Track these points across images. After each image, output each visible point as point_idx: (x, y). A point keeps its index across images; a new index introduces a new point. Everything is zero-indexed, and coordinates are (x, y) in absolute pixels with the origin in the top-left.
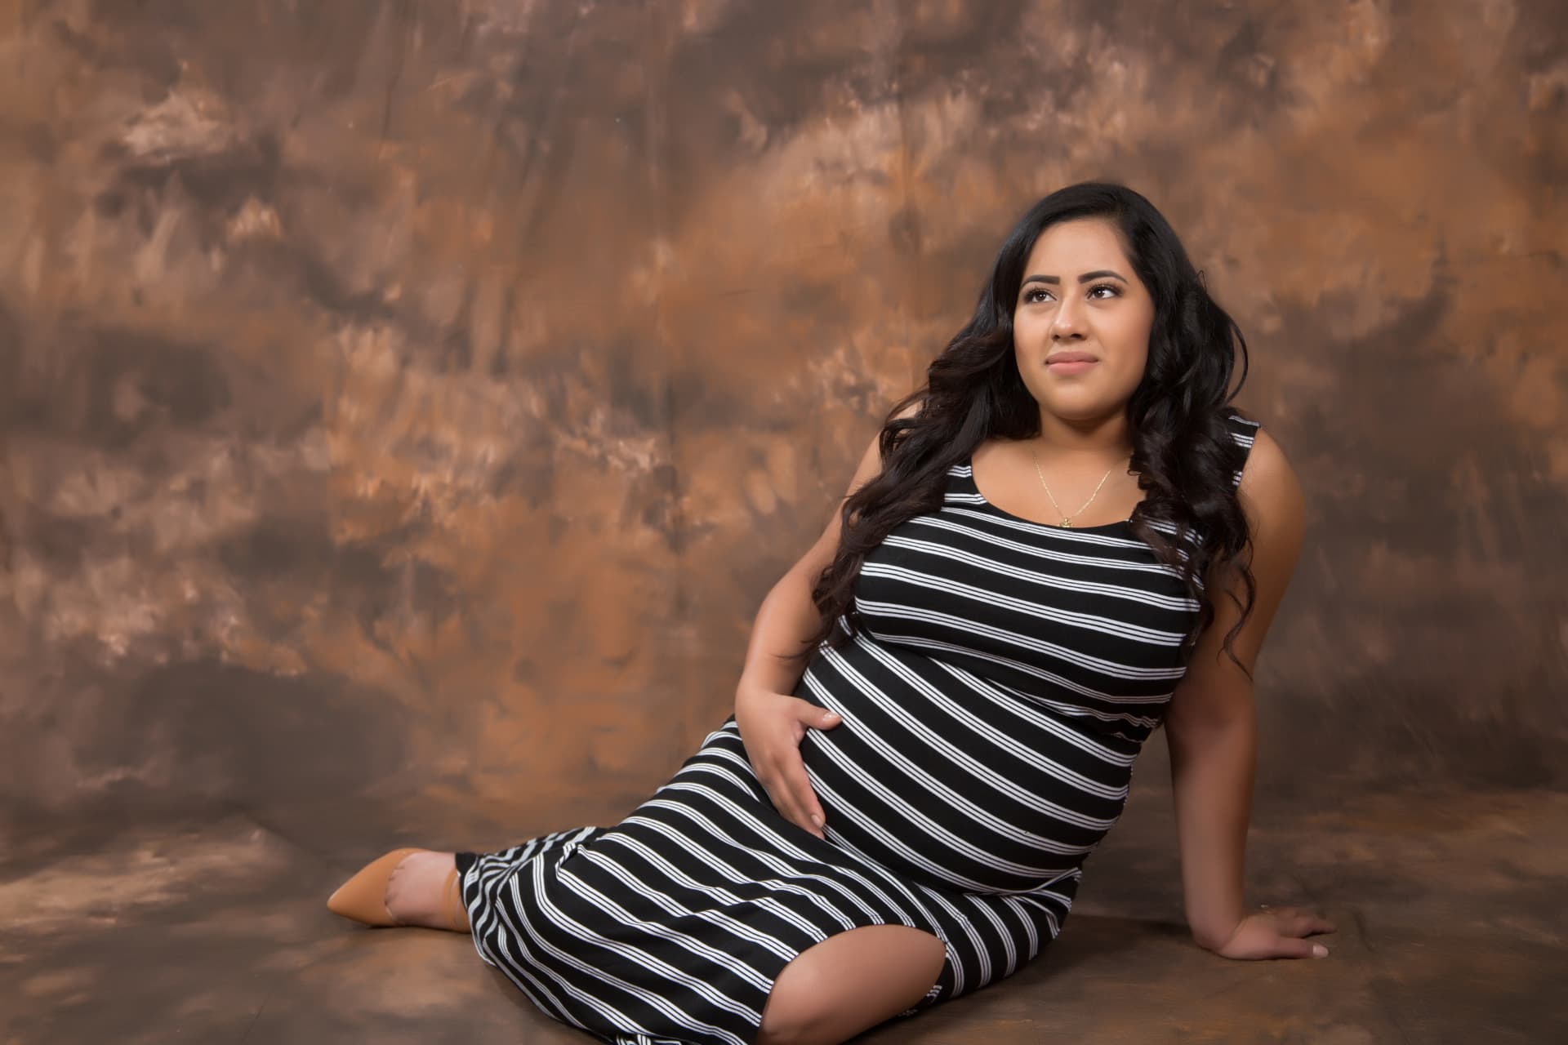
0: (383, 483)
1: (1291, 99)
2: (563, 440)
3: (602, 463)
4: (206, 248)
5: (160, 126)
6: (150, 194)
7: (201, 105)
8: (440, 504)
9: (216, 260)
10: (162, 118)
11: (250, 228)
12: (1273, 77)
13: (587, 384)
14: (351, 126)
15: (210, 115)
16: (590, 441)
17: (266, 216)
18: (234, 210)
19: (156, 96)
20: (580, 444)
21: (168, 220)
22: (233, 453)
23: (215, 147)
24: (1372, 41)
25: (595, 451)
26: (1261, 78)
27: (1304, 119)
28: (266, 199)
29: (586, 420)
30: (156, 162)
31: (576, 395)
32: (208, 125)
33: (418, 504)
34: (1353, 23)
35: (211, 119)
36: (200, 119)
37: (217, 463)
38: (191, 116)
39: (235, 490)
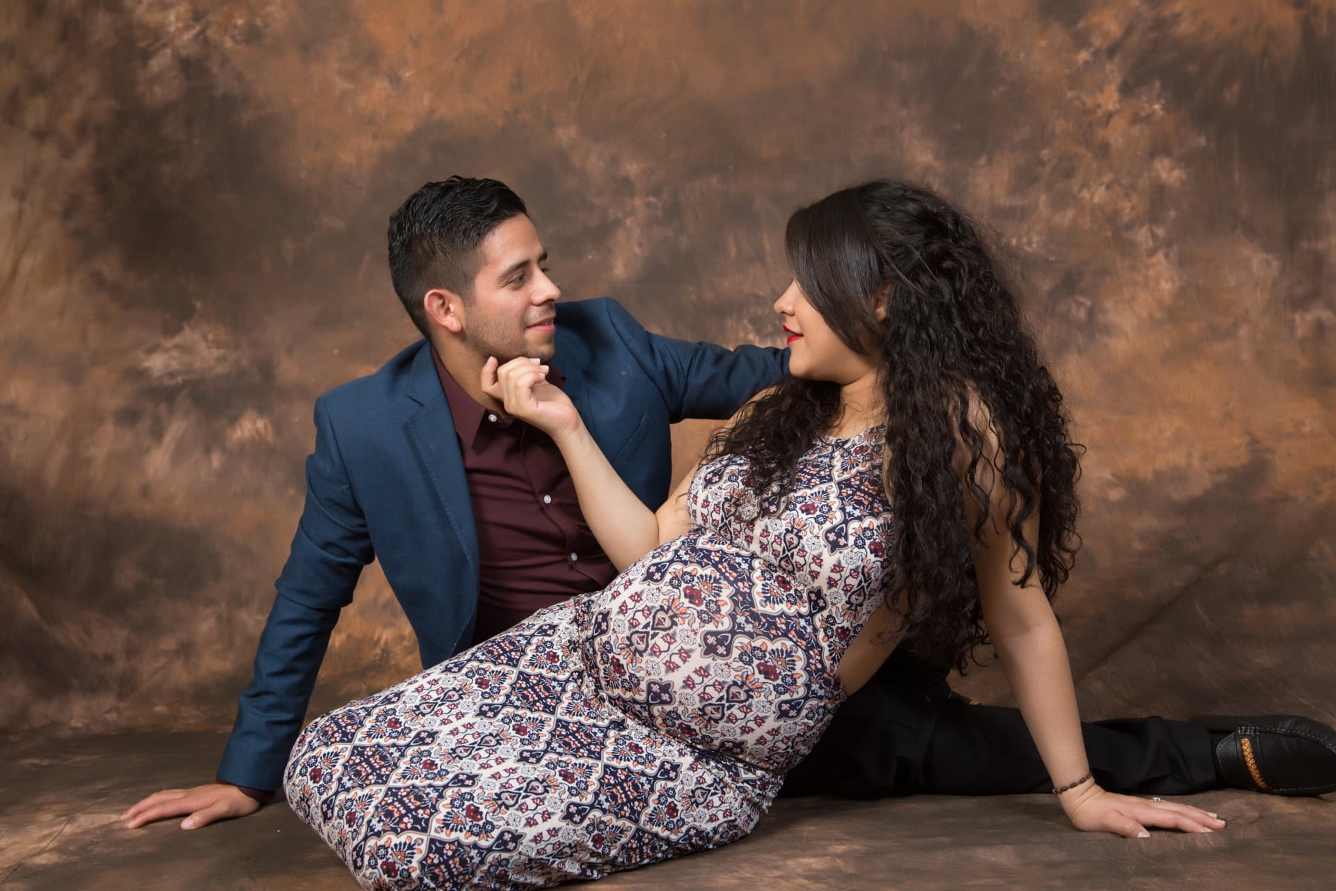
0: (349, 636)
1: (1107, 330)
4: (208, 451)
5: (175, 353)
6: (163, 407)
7: (210, 337)
8: (397, 650)
9: (216, 460)
10: (176, 347)
11: (247, 434)
12: (1091, 313)
14: (336, 352)
15: (218, 344)
17: (260, 424)
18: (234, 420)
19: (172, 330)
21: (176, 428)
22: (219, 618)
23: (221, 369)
24: (1166, 286)
26: (1082, 314)
27: (1119, 346)
28: (262, 411)
30: (168, 382)
32: (216, 353)
33: (378, 651)
34: (1151, 272)
35: (218, 347)
36: (209, 348)
37: (205, 626)
38: (202, 345)
39: (218, 647)
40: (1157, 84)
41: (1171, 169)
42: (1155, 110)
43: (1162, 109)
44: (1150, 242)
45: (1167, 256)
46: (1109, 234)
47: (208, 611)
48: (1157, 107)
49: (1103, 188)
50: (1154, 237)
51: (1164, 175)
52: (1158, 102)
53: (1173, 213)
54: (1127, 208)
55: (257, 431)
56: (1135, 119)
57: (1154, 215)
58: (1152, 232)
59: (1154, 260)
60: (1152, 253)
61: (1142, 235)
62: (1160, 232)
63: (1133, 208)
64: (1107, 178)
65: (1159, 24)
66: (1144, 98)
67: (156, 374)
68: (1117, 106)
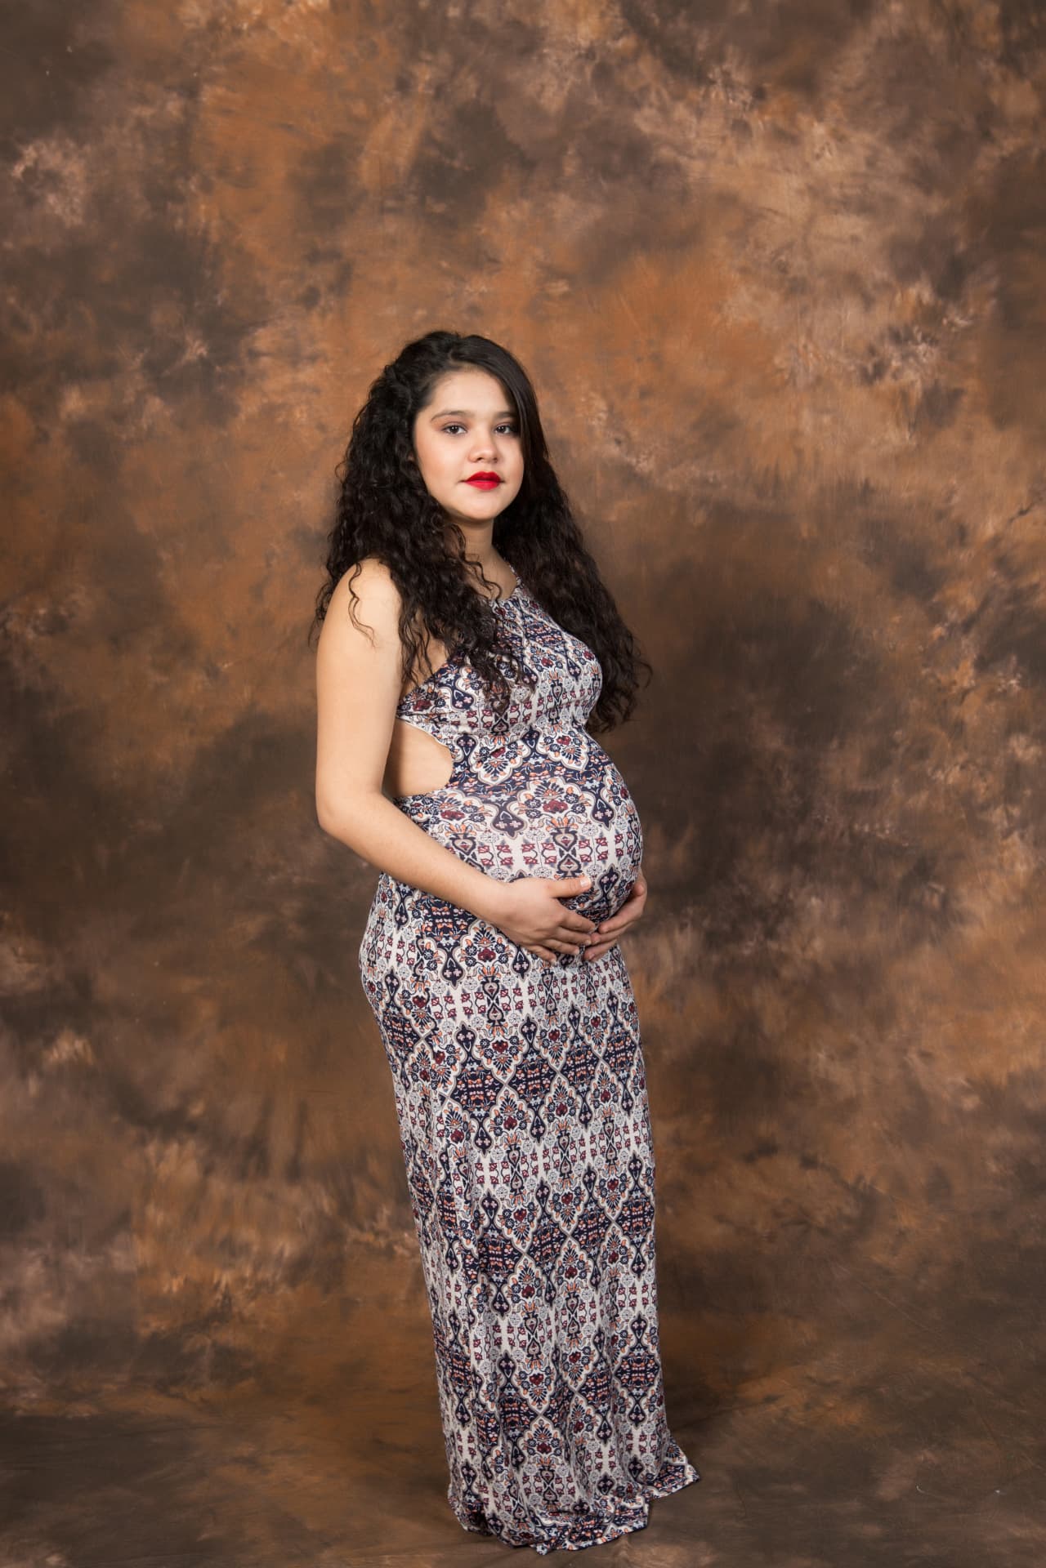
0: (186, 1280)
1: (962, 918)
2: (353, 1234)
3: (389, 1252)
4: (23, 1075)
7: (20, 950)
8: (239, 1295)
9: (33, 1086)
11: (64, 1056)
12: (945, 901)
13: (374, 1183)
14: (157, 964)
15: (29, 958)
16: (377, 1234)
17: (79, 1045)
18: (50, 1041)
20: (368, 1237)
22: (46, 1262)
23: (34, 985)
24: (1021, 869)
25: (382, 1242)
26: (936, 901)
27: (973, 934)
28: (80, 1030)
29: (373, 1217)
31: (364, 1193)
32: (27, 967)
33: (219, 1296)
34: (1006, 854)
35: (30, 961)
36: (19, 962)
37: (32, 1271)
38: (12, 960)
39: (48, 1295)
40: (1014, 659)
41: (1027, 747)
42: (1011, 685)
43: (1018, 684)
44: (1006, 823)
45: (1022, 837)
46: (963, 816)
47: (33, 1253)
48: (1013, 682)
49: (958, 768)
50: (1009, 817)
51: (1020, 753)
52: (1015, 677)
53: (1028, 792)
54: (981, 788)
55: (76, 1053)
56: (991, 696)
57: (1009, 796)
58: (1007, 811)
59: (1009, 841)
60: (1007, 834)
61: (997, 816)
62: (1016, 811)
63: (987, 788)
64: (961, 759)
65: (1017, 596)
66: (1000, 674)
68: (973, 682)
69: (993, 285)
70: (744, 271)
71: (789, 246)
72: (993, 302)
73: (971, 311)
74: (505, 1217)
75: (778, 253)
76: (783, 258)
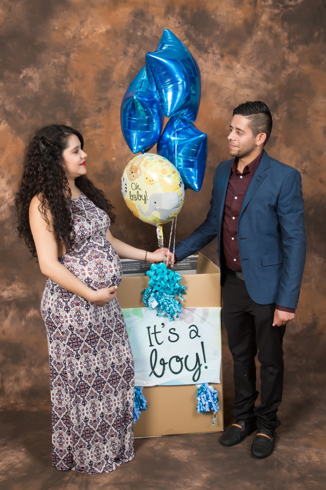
4: (21, 320)
5: (10, 291)
6: (7, 307)
7: (20, 286)
9: (23, 323)
10: (11, 289)
11: (32, 315)
15: (22, 288)
17: (36, 312)
18: (28, 311)
19: (9, 284)
21: (12, 313)
22: (26, 370)
23: (24, 296)
28: (36, 308)
30: (9, 300)
32: (22, 291)
35: (23, 289)
36: (20, 289)
37: (22, 372)
38: (18, 289)
39: (26, 379)
47: (23, 368)
55: (35, 314)
67: (5, 297)
69: (286, 108)
70: (218, 104)
71: (230, 97)
72: (286, 113)
73: (280, 115)
74: (85, 377)
75: (227, 99)
76: (228, 100)
